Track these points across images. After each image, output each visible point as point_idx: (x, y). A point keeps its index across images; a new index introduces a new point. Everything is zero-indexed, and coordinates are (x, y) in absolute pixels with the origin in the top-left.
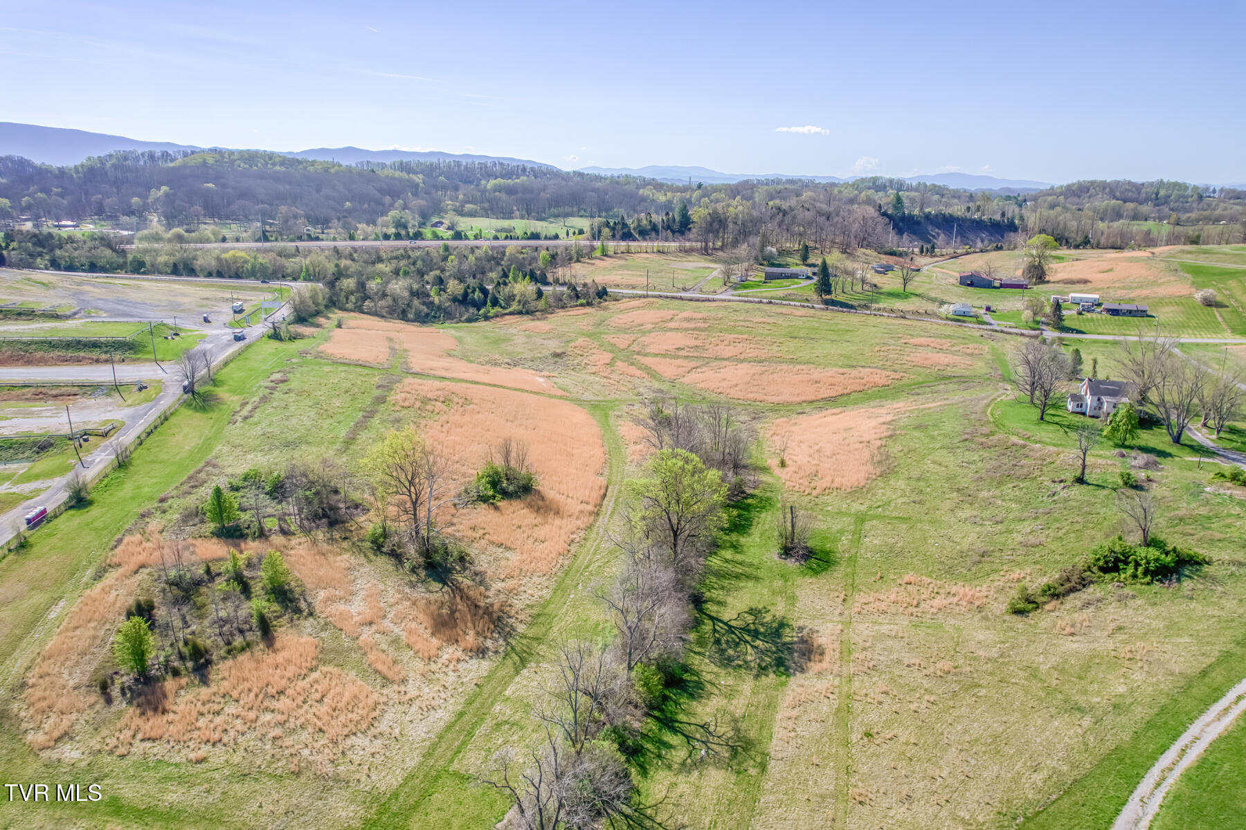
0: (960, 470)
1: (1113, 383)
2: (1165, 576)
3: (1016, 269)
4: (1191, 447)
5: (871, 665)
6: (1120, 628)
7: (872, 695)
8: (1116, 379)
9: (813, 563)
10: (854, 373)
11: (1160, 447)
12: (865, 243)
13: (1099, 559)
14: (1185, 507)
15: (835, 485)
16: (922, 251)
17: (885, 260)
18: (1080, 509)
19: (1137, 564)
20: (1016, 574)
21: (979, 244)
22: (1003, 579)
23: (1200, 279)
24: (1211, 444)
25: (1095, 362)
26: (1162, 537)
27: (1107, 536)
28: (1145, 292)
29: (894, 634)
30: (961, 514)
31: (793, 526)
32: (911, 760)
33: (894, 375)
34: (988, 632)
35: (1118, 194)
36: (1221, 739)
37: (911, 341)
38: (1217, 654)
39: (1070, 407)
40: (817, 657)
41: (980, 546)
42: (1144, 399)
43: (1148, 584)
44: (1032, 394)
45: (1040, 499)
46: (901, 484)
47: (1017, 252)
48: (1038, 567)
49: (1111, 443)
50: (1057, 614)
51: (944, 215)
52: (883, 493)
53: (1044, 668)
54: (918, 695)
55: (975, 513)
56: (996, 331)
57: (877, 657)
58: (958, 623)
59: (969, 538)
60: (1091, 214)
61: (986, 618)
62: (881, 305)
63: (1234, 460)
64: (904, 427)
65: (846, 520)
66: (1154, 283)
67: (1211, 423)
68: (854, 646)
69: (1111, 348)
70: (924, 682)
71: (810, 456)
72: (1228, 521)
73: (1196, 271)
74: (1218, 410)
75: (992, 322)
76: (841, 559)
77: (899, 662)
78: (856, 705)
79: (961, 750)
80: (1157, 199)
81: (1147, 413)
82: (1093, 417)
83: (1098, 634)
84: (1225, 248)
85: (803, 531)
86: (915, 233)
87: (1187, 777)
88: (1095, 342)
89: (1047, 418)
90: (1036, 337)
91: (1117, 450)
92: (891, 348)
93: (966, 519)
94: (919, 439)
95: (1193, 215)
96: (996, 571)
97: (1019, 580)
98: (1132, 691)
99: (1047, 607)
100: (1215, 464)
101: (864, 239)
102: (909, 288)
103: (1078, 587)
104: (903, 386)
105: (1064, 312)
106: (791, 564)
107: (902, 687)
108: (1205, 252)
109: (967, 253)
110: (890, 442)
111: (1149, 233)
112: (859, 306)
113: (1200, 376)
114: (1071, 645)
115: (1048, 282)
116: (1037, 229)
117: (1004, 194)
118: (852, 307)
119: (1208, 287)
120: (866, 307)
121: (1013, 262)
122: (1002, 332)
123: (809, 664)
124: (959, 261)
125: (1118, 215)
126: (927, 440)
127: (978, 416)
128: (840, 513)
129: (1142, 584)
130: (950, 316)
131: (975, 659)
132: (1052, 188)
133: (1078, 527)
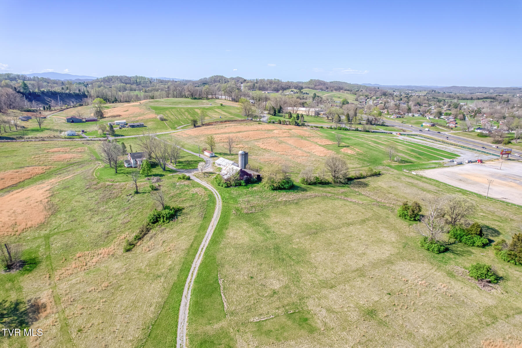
0: (88, 202)
1: (139, 153)
2: (173, 218)
3: (91, 113)
4: (169, 171)
5: (72, 300)
6: (164, 242)
7: (76, 312)
8: (139, 152)
9: (27, 267)
10: (23, 170)
11: (160, 173)
12: (12, 106)
13: (151, 220)
14: (173, 192)
15: (28, 226)
16: (44, 109)
17: (25, 114)
18: (139, 203)
19: (163, 217)
20: (123, 236)
21: (72, 104)
22: (118, 240)
23: (157, 111)
24: (175, 168)
25: (131, 146)
26: (168, 205)
27: (151, 210)
28: (141, 118)
29: (78, 281)
30: (94, 220)
31: (9, 253)
32: (102, 330)
33: (45, 168)
34: (119, 263)
35: (123, 81)
36: (201, 264)
37: (50, 150)
38: (193, 238)
39: (126, 166)
40: (43, 310)
41: (106, 230)
42: (150, 157)
43: (168, 222)
44: (110, 163)
45: (124, 204)
46: (63, 215)
47: (89, 106)
48: (130, 230)
49: (144, 176)
50: (142, 245)
51: (51, 92)
52: (55, 222)
53: (143, 267)
54: (97, 302)
55: (100, 217)
56: (89, 140)
57: (73, 295)
58: (105, 265)
59: (100, 228)
60: (115, 89)
61: (116, 258)
62: (30, 136)
63: (182, 172)
64: (58, 190)
65: (40, 240)
66: (143, 114)
67: (173, 161)
68: (61, 296)
69: (135, 140)
70: (99, 295)
71: (9, 216)
72: (186, 193)
73: (155, 108)
74: (174, 156)
75: (86, 137)
76: (42, 259)
77: (85, 292)
78: (70, 321)
79: (122, 314)
80: (137, 83)
81: (153, 162)
82: (135, 167)
83: (158, 247)
84: (162, 100)
85: (16, 254)
86: (38, 101)
87: (196, 282)
88: (129, 139)
89: (118, 172)
90: (106, 140)
91: (147, 178)
92: (41, 155)
93: (97, 221)
94: (66, 193)
95: (150, 88)
96: (115, 238)
97: (125, 238)
98: (173, 262)
99: (138, 244)
100: (177, 175)
101: (10, 105)
102: (43, 127)
103: (147, 232)
104: (52, 171)
105: (114, 129)
106: (14, 272)
107: (89, 302)
108: (157, 102)
109: (68, 108)
110: (52, 198)
111: (137, 95)
112: (17, 138)
113: (165, 145)
114: (150, 255)
115: (105, 117)
116: (95, 96)
117: (78, 82)
118: (13, 139)
119: (160, 114)
120: (21, 138)
121: (89, 110)
122: (91, 140)
123: (39, 315)
124: (64, 112)
125: (125, 90)
126: (70, 193)
127: (90, 177)
128: (35, 238)
129: (167, 223)
130: (66, 136)
131: (117, 276)
132: (98, 79)
133: (141, 210)
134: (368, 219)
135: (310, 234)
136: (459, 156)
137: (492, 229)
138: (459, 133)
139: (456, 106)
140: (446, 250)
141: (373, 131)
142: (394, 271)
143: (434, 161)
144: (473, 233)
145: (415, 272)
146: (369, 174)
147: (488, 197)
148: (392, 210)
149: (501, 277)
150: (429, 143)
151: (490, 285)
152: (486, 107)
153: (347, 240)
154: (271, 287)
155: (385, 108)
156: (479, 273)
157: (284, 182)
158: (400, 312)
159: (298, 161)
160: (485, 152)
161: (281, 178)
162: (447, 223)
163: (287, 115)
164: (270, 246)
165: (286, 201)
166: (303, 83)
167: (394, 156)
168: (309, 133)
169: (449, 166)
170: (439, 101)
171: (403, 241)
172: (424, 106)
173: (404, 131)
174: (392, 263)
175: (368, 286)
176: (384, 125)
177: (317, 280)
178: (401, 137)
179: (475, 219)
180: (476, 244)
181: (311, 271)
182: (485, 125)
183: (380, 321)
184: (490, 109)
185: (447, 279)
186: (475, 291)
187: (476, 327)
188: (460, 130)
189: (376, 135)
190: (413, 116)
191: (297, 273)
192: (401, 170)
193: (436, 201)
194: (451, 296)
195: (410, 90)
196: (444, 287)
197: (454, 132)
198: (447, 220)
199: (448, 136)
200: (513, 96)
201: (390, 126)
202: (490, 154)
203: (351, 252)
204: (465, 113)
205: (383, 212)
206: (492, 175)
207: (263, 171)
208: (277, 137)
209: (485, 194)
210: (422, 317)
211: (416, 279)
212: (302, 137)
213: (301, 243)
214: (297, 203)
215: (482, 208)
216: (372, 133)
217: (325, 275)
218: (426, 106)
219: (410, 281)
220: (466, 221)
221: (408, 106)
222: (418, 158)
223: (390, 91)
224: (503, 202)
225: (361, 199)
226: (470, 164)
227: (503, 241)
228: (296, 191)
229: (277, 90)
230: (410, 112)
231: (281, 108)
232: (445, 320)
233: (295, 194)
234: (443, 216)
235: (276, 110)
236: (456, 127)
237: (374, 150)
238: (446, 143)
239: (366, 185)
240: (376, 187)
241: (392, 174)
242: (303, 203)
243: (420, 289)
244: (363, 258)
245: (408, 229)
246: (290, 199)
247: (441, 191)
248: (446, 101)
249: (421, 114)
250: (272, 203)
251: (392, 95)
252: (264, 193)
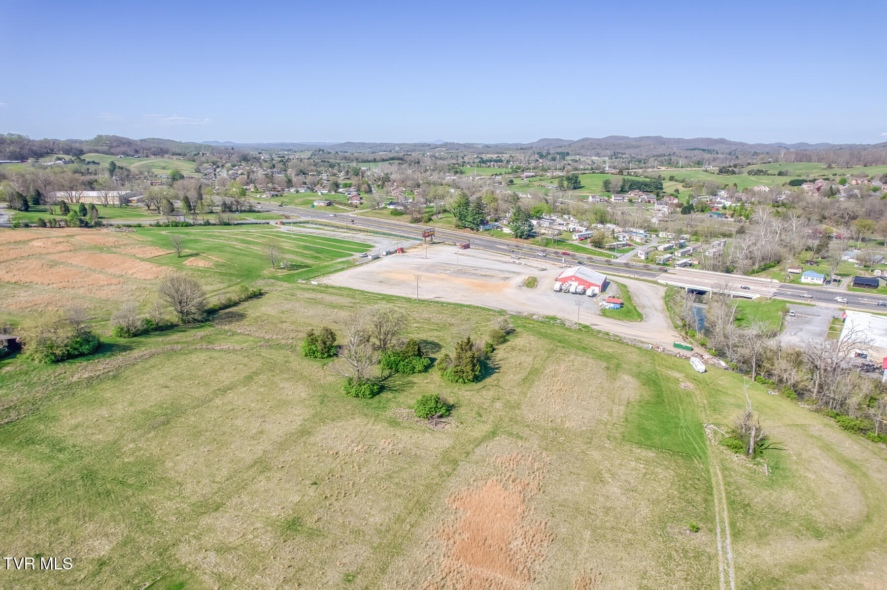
134: (256, 373)
135: (154, 428)
136: (373, 247)
137: (431, 343)
138: (367, 212)
139: (357, 173)
140: (382, 389)
141: (236, 222)
142: (314, 444)
143: (340, 260)
144: (410, 355)
145: (346, 436)
146: (243, 296)
147: (419, 300)
148: (292, 348)
149: (453, 405)
150: (329, 233)
151: (442, 420)
152: (394, 171)
153: (227, 418)
154: (92, 556)
155: (250, 181)
156: (427, 409)
157: (77, 342)
158: (337, 506)
159: (102, 294)
160: (404, 237)
161: (70, 335)
162: (374, 349)
163: (58, 209)
164: (71, 477)
165: (91, 378)
166: (81, 142)
167: (279, 261)
168: (115, 239)
169: (362, 264)
170: (332, 166)
171: (319, 394)
172: (312, 175)
173: (287, 218)
174: (309, 432)
175: (278, 484)
176: (254, 211)
177: (186, 505)
178: (284, 228)
179: (409, 335)
180: (416, 370)
181: (172, 493)
182: (397, 197)
183: (310, 531)
184: (400, 174)
185: (391, 431)
186: (427, 435)
187: (437, 484)
188: (367, 208)
189: (243, 229)
190: (297, 192)
191: (144, 507)
192: (294, 282)
193: (354, 320)
194: (400, 454)
195: (285, 150)
196: (389, 443)
197: (361, 211)
198: (374, 344)
199: (353, 219)
200: (424, 155)
201: (263, 211)
202: (411, 238)
203: (238, 436)
204: (369, 182)
205: (278, 356)
206: (419, 268)
207: (22, 329)
208: (41, 254)
209: (415, 297)
210: (369, 499)
211: (349, 445)
212: (101, 248)
213: (141, 449)
214: (115, 377)
215: (415, 316)
216: (235, 227)
217: (199, 491)
218: (313, 175)
219: (341, 452)
220: (399, 339)
221: (286, 176)
222: (316, 257)
223: (254, 153)
224: (437, 302)
225: (237, 342)
226: (389, 256)
227: (447, 355)
228: (109, 354)
229: (23, 158)
230: (292, 186)
231: (39, 194)
232: (399, 491)
233: (108, 360)
234: (368, 341)
235: (28, 199)
236: (361, 204)
237: (245, 255)
238: (352, 229)
239: (241, 316)
240: (259, 317)
241: (282, 291)
242: (127, 373)
243: (357, 459)
244: (261, 440)
245: (321, 373)
246: (98, 373)
247: (359, 303)
248: (342, 165)
249: (308, 188)
250: (58, 389)
251: (257, 159)
252: (34, 373)
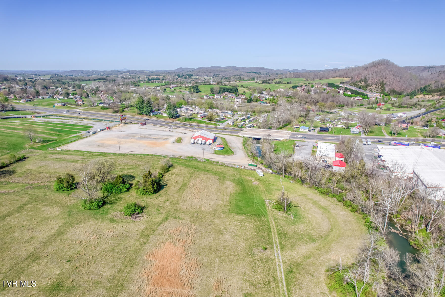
134: (25, 204)
136: (92, 127)
137: (129, 176)
138: (87, 108)
139: (79, 87)
140: (104, 203)
141: (3, 117)
142: (66, 239)
143: (74, 135)
144: (118, 183)
145: (86, 232)
146: (12, 161)
147: (121, 154)
148: (48, 187)
149: (144, 207)
150: (65, 121)
151: (139, 215)
152: (101, 85)
153: (7, 233)
155: (10, 93)
156: (130, 211)
158: (83, 271)
160: (110, 121)
162: (98, 182)
167: (35, 138)
169: (87, 137)
170: (64, 83)
171: (67, 211)
172: (51, 89)
173: (38, 113)
174: (63, 233)
175: (46, 266)
176: (15, 110)
178: (36, 120)
179: (117, 173)
180: (123, 190)
182: (104, 99)
183: (68, 288)
184: (105, 87)
185: (111, 225)
186: (132, 224)
187: (139, 249)
188: (87, 106)
189: (9, 121)
190: (43, 98)
192: (46, 150)
193: (85, 168)
194: (117, 236)
195: (33, 75)
196: (111, 232)
197: (84, 108)
198: (98, 180)
199: (80, 113)
200: (117, 77)
201: (22, 110)
202: (113, 121)
203: (16, 243)
204: (87, 92)
205: (39, 193)
206: (119, 137)
209: (118, 152)
210: (102, 264)
211: (88, 236)
215: (119, 162)
216: (2, 120)
218: (53, 89)
219: (83, 241)
220: (111, 176)
221: (35, 89)
222: (59, 135)
223: (13, 76)
224: (131, 154)
225: (11, 188)
226: (102, 132)
227: (138, 181)
230: (40, 95)
232: (119, 256)
234: (94, 178)
236: (83, 104)
237: (11, 136)
238: (79, 118)
239: (12, 172)
240: (24, 171)
241: (38, 155)
243: (93, 243)
244: (32, 242)
245: (68, 199)
247: (86, 158)
248: (70, 83)
249: (50, 96)
251: (15, 80)
